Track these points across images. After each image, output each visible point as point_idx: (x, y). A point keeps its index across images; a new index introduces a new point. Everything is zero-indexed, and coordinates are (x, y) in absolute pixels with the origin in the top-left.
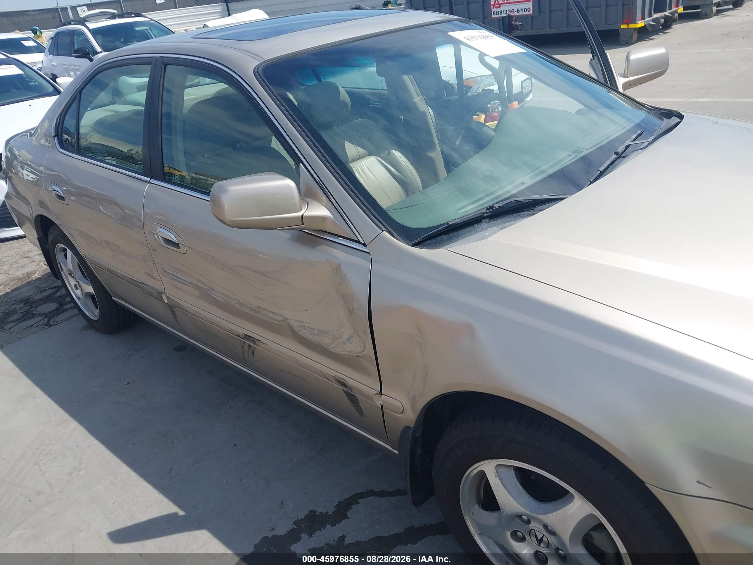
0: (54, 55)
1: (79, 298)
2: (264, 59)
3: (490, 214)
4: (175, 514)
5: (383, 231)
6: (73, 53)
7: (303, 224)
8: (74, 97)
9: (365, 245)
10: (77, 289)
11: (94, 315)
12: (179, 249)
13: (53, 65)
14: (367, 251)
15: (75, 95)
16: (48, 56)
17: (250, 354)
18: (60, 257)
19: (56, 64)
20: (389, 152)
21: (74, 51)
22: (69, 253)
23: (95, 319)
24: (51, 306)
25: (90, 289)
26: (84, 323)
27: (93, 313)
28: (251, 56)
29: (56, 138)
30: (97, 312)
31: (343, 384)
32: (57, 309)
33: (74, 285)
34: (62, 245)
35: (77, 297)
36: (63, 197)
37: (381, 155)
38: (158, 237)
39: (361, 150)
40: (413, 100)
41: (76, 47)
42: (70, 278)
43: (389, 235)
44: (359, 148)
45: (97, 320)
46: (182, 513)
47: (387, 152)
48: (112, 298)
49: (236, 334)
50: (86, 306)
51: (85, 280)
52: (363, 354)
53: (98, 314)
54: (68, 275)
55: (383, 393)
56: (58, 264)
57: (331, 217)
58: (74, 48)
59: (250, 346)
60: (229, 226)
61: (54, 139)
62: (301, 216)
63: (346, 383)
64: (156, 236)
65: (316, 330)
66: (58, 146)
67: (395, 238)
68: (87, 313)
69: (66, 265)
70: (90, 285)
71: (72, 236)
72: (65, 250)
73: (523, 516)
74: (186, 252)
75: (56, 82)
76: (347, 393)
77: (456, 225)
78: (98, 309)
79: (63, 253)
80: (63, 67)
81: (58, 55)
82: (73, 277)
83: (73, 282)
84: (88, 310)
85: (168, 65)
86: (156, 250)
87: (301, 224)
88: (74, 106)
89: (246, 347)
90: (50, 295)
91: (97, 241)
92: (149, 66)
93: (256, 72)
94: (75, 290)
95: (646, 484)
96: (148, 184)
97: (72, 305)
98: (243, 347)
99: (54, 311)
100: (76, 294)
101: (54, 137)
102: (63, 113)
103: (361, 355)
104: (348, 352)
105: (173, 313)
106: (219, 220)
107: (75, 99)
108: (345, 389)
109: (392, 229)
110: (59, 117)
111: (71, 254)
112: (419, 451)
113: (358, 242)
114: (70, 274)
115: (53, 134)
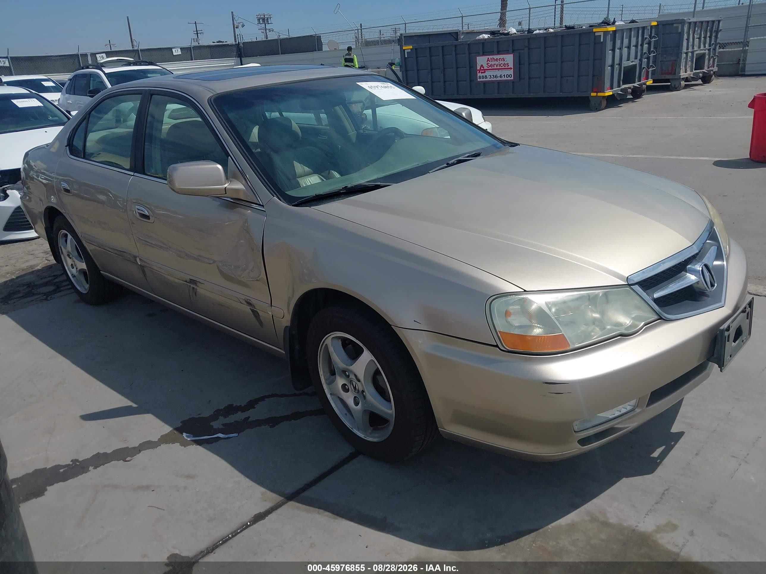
0: (70, 94)
1: (74, 276)
2: (216, 92)
3: (345, 191)
4: (131, 406)
5: (274, 196)
6: (88, 93)
7: (226, 194)
8: (84, 116)
9: (263, 206)
10: (73, 268)
11: (85, 288)
12: (149, 220)
13: (69, 103)
14: (265, 210)
15: (85, 115)
16: (65, 95)
17: (194, 295)
18: (61, 242)
19: (71, 102)
20: (329, 173)
21: (89, 91)
22: (70, 237)
23: (84, 292)
24: (51, 288)
25: (83, 266)
26: (76, 297)
27: (83, 287)
28: (208, 91)
29: (68, 147)
30: (87, 286)
31: (249, 304)
32: (54, 290)
33: (70, 264)
34: (64, 232)
35: (73, 275)
36: (69, 190)
37: (322, 174)
38: (136, 213)
39: (307, 169)
40: (348, 134)
41: (91, 88)
42: (68, 258)
43: (277, 199)
44: (305, 167)
45: (87, 293)
46: (134, 405)
47: (328, 171)
48: (100, 272)
49: (184, 280)
50: (78, 282)
51: (79, 258)
52: (260, 277)
53: (88, 288)
54: (67, 256)
55: (272, 305)
56: (59, 248)
57: (244, 189)
58: (89, 89)
59: (193, 288)
60: (178, 193)
61: (66, 148)
62: (224, 188)
63: (251, 303)
64: (135, 212)
65: (233, 266)
66: (68, 153)
67: (281, 201)
68: (78, 288)
69: (65, 248)
70: (83, 263)
71: (73, 221)
72: (66, 236)
73: (346, 372)
74: (154, 222)
75: (70, 114)
76: (253, 311)
77: (321, 196)
78: (88, 284)
79: (64, 239)
80: (78, 105)
81: (74, 94)
82: (70, 258)
83: (70, 262)
84: (80, 287)
85: (154, 95)
86: (134, 223)
87: (225, 193)
88: (84, 123)
89: (191, 289)
90: (49, 281)
91: (92, 222)
92: (140, 96)
93: (209, 101)
94: (72, 269)
95: (392, 326)
96: (132, 177)
97: (68, 283)
98: (189, 290)
99: (52, 291)
100: (71, 272)
101: (66, 146)
102: (75, 128)
103: (258, 279)
104: (252, 278)
105: (144, 273)
106: (172, 189)
107: (85, 118)
108: (251, 308)
109: (281, 197)
110: (72, 132)
111: (71, 238)
112: (297, 347)
113: (260, 205)
114: (68, 255)
115: (66, 144)
